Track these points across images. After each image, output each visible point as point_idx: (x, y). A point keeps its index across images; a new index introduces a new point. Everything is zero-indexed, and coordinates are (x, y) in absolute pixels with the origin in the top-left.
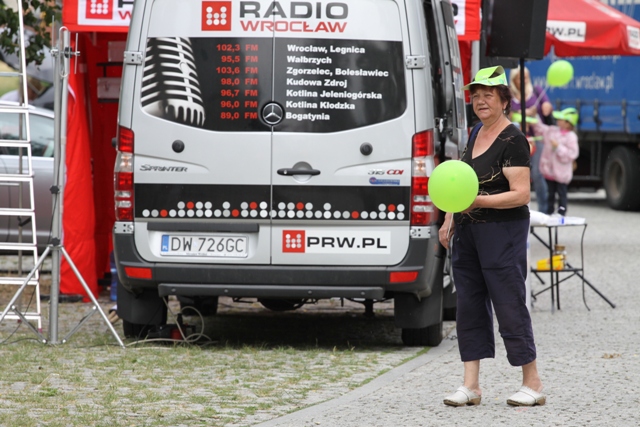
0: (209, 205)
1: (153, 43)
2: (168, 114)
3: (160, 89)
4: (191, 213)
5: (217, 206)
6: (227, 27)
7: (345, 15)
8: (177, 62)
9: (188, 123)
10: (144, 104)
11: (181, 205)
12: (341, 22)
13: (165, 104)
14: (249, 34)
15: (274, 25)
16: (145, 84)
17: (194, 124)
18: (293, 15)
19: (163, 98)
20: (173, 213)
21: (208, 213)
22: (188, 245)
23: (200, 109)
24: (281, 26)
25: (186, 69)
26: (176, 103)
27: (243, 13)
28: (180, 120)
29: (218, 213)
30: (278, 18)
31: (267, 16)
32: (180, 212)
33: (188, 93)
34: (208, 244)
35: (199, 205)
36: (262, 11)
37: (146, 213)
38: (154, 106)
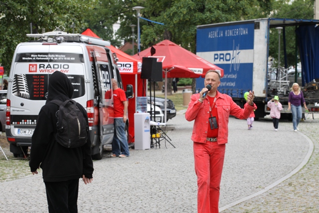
0: (30, 121)
1: (16, 76)
2: (19, 95)
3: (18, 89)
4: (26, 123)
5: (33, 121)
6: (36, 71)
7: (68, 68)
8: (22, 81)
9: (25, 98)
10: (13, 93)
11: (23, 121)
12: (67, 70)
13: (19, 93)
14: (42, 73)
15: (49, 70)
16: (13, 87)
17: (27, 98)
18: (54, 68)
19: (18, 91)
20: (21, 123)
21: (30, 123)
22: (25, 132)
23: (28, 94)
24: (50, 71)
25: (24, 83)
26: (22, 92)
27: (40, 67)
28: (23, 97)
29: (33, 123)
30: (50, 68)
31: (47, 68)
32: (23, 123)
33: (25, 89)
34: (30, 131)
35: (28, 121)
36: (45, 67)
37: (13, 123)
38: (16, 93)
